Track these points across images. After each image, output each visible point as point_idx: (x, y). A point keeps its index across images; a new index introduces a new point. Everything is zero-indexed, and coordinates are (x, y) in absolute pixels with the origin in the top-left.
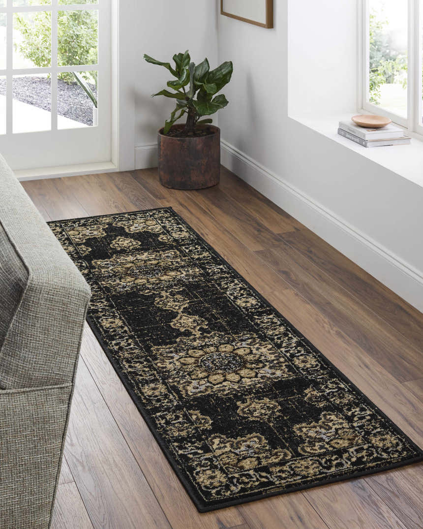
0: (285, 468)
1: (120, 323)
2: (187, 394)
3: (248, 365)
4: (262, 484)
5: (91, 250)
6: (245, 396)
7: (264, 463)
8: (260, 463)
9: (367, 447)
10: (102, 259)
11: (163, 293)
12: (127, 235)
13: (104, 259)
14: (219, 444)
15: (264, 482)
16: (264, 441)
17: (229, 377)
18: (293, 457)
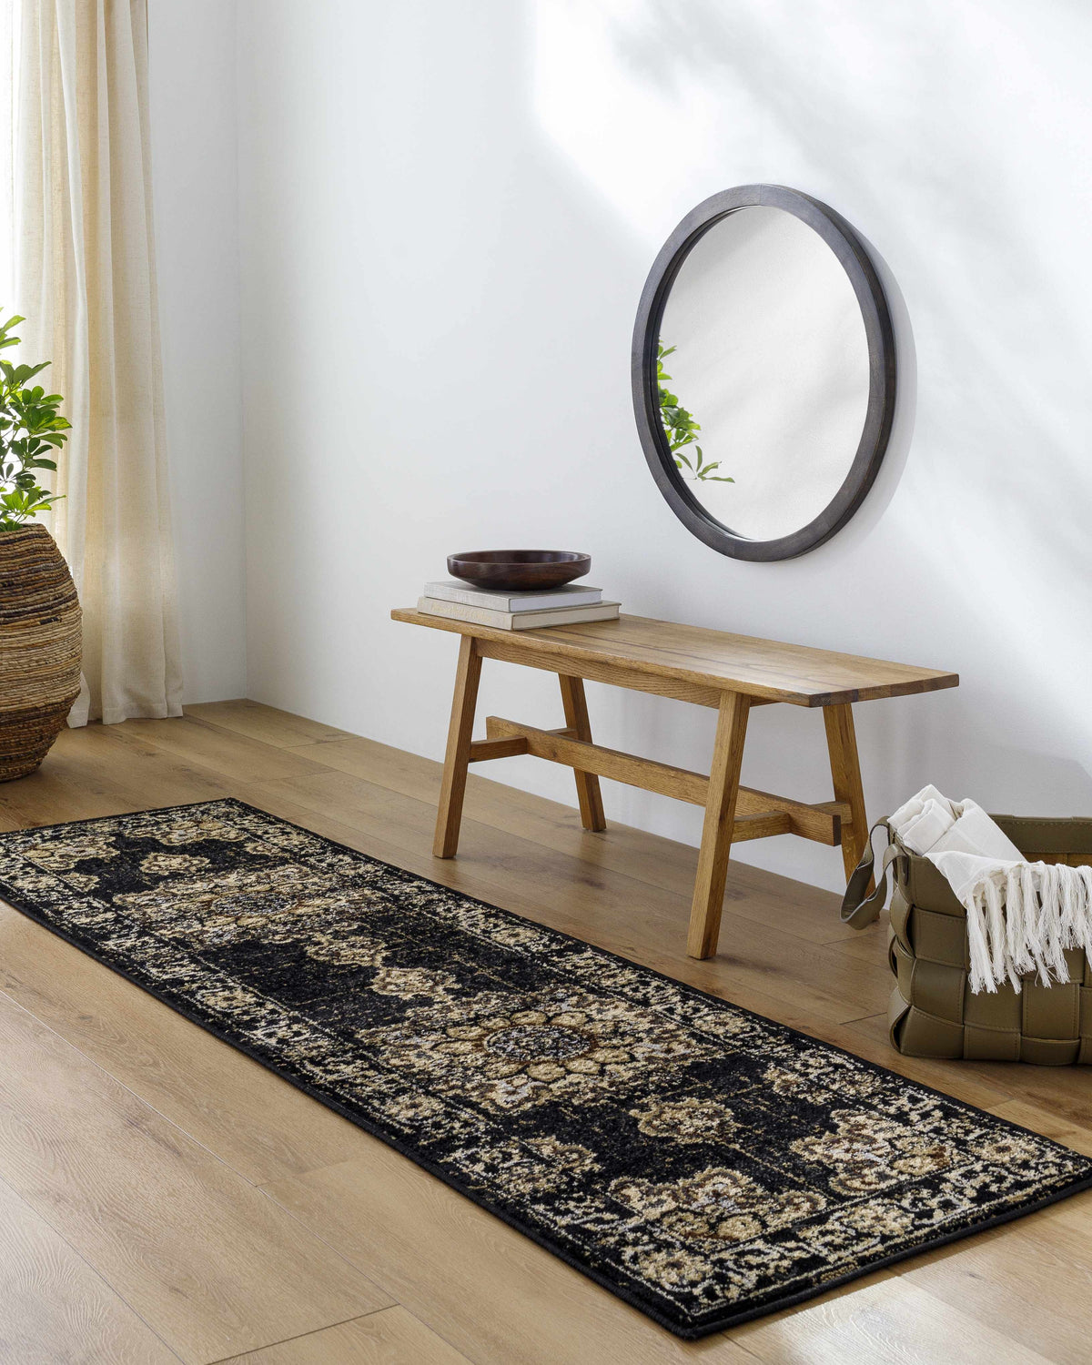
0: (829, 1227)
1: (250, 999)
2: (499, 1108)
3: (603, 1043)
4: (801, 1265)
5: (98, 880)
6: (639, 1100)
7: (775, 1223)
8: (764, 1225)
9: (981, 1168)
10: (135, 892)
11: (318, 937)
12: (171, 850)
13: (140, 892)
14: (642, 1199)
15: (801, 1259)
16: (745, 1180)
17: (573, 1065)
18: (829, 1203)
